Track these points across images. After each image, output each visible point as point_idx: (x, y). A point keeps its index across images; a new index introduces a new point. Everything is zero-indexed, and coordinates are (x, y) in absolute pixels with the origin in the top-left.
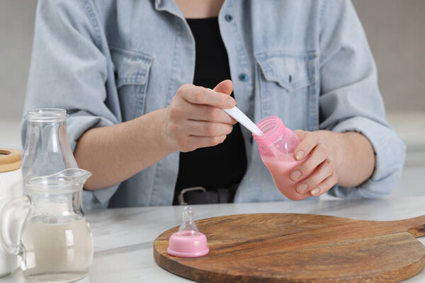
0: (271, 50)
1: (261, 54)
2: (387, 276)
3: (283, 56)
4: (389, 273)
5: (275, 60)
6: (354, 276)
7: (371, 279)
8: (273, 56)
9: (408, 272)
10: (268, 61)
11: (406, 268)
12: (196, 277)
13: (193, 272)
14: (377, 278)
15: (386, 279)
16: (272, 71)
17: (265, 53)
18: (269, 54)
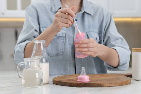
0: (91, 30)
1: (88, 31)
2: (122, 83)
3: (94, 32)
4: (122, 82)
5: (92, 33)
6: (113, 82)
7: (118, 83)
8: (91, 32)
9: (127, 82)
10: (90, 33)
11: (127, 81)
12: (68, 85)
13: (67, 83)
14: (119, 83)
15: (121, 84)
16: (91, 36)
17: (89, 31)
18: (90, 31)
